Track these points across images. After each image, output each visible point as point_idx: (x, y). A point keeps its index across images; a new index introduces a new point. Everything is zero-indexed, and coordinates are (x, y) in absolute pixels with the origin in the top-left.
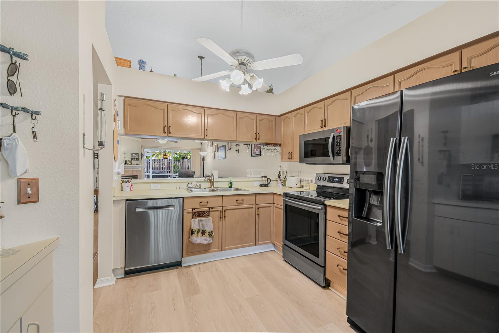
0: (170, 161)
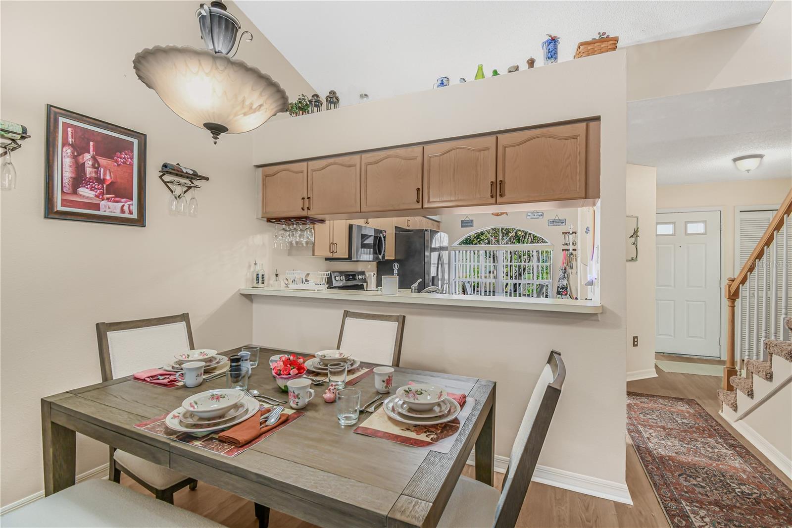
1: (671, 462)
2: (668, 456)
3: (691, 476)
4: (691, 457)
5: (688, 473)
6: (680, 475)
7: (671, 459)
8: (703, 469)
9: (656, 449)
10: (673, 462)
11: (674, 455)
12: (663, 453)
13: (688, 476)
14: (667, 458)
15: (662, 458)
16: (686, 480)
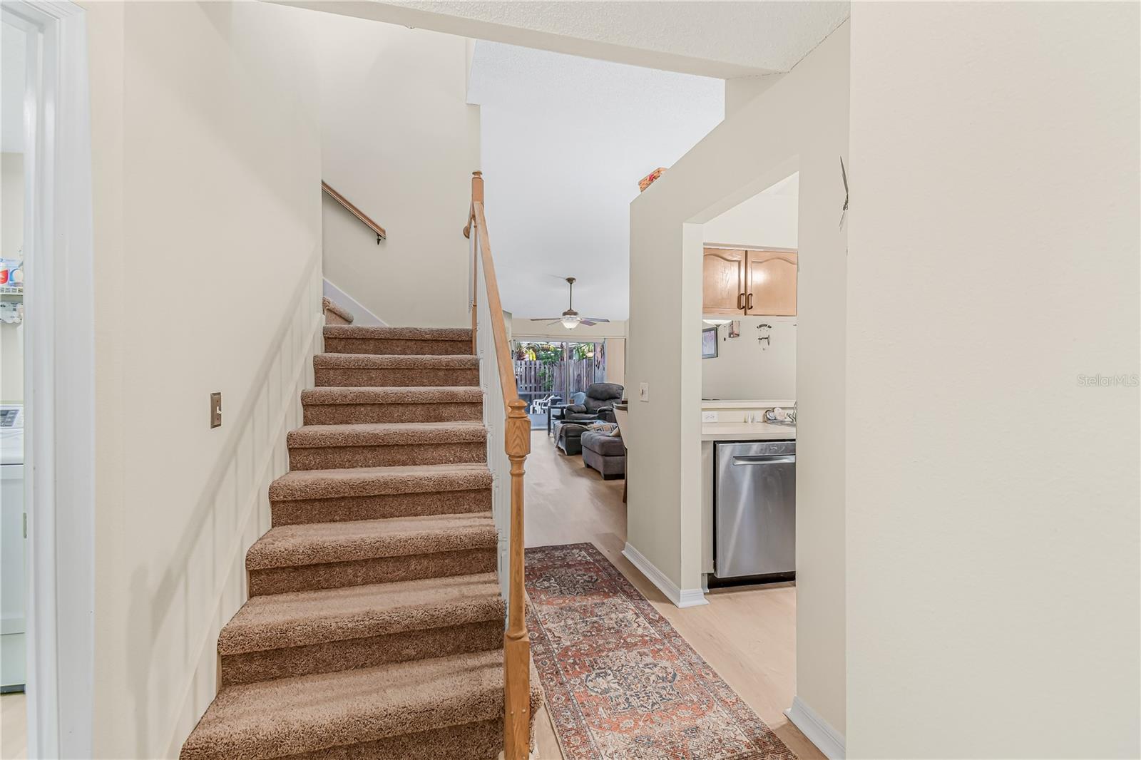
0: (531, 364)
1: (607, 591)
2: (610, 597)
3: (588, 582)
4: (590, 602)
5: (591, 584)
6: (597, 580)
7: (606, 595)
8: (578, 593)
9: (624, 601)
10: (605, 592)
11: (605, 601)
12: (616, 599)
13: (591, 582)
14: (611, 594)
15: (615, 593)
16: (591, 577)
